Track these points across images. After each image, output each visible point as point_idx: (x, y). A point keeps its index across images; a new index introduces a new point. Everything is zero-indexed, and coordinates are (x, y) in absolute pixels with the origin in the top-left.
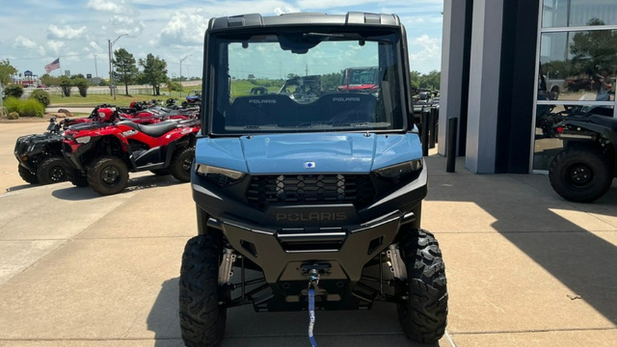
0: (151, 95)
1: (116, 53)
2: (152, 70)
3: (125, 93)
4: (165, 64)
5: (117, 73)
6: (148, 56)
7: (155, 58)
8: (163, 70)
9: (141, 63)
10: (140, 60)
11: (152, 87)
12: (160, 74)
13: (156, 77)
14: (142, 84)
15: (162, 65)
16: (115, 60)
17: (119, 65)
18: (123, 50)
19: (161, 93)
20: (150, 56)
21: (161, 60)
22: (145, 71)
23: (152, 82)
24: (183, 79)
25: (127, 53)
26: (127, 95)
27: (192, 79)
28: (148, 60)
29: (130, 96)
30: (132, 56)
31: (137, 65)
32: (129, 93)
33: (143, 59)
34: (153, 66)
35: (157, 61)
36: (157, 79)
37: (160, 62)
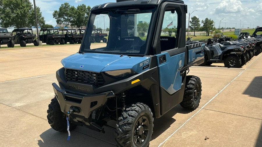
0: (205, 36)
1: (192, 18)
2: (207, 25)
3: (194, 35)
4: (213, 22)
5: (191, 26)
6: (206, 19)
7: (209, 19)
8: (212, 25)
9: (203, 22)
10: (202, 21)
11: (206, 32)
12: (210, 27)
13: (208, 28)
14: (202, 31)
15: (211, 23)
16: (191, 21)
17: (193, 23)
18: (195, 17)
19: (210, 35)
20: (207, 19)
21: (211, 20)
22: (204, 26)
23: (206, 30)
24: (222, 29)
25: (197, 18)
26: (194, 36)
27: (227, 29)
28: (206, 20)
29: (195, 36)
30: (198, 19)
31: (200, 23)
32: (195, 35)
33: (204, 21)
34: (208, 23)
35: (210, 21)
36: (208, 29)
37: (211, 21)
